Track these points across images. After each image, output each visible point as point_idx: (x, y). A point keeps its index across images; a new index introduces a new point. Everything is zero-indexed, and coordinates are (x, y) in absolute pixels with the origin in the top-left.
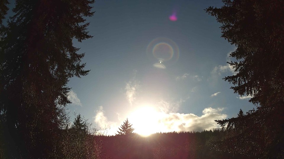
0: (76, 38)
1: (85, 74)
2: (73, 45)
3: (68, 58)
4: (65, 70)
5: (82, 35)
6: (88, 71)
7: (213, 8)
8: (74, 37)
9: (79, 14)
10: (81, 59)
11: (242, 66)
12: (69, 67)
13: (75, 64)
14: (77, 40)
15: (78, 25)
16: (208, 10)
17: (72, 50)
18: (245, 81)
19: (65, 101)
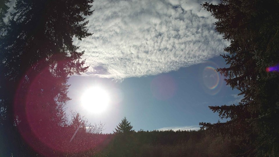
0: (76, 36)
1: (85, 71)
2: (73, 44)
3: (68, 56)
4: (65, 69)
5: (82, 33)
6: (88, 67)
7: (210, 4)
8: (74, 36)
9: (79, 13)
10: (81, 57)
11: (234, 61)
12: (69, 65)
13: (75, 62)
14: (77, 38)
15: (78, 23)
16: (204, 5)
17: (72, 48)
18: (236, 75)
19: (65, 98)
